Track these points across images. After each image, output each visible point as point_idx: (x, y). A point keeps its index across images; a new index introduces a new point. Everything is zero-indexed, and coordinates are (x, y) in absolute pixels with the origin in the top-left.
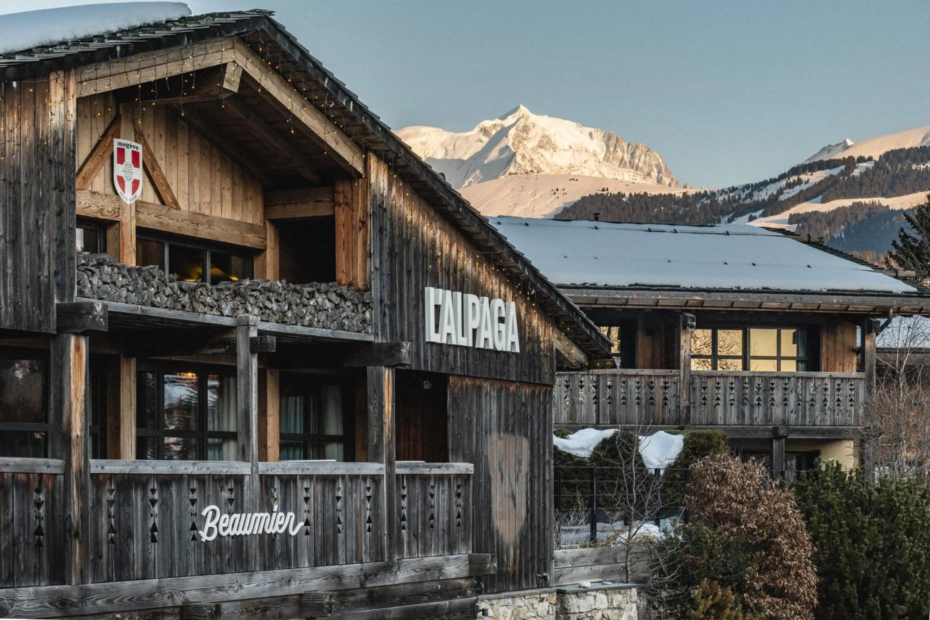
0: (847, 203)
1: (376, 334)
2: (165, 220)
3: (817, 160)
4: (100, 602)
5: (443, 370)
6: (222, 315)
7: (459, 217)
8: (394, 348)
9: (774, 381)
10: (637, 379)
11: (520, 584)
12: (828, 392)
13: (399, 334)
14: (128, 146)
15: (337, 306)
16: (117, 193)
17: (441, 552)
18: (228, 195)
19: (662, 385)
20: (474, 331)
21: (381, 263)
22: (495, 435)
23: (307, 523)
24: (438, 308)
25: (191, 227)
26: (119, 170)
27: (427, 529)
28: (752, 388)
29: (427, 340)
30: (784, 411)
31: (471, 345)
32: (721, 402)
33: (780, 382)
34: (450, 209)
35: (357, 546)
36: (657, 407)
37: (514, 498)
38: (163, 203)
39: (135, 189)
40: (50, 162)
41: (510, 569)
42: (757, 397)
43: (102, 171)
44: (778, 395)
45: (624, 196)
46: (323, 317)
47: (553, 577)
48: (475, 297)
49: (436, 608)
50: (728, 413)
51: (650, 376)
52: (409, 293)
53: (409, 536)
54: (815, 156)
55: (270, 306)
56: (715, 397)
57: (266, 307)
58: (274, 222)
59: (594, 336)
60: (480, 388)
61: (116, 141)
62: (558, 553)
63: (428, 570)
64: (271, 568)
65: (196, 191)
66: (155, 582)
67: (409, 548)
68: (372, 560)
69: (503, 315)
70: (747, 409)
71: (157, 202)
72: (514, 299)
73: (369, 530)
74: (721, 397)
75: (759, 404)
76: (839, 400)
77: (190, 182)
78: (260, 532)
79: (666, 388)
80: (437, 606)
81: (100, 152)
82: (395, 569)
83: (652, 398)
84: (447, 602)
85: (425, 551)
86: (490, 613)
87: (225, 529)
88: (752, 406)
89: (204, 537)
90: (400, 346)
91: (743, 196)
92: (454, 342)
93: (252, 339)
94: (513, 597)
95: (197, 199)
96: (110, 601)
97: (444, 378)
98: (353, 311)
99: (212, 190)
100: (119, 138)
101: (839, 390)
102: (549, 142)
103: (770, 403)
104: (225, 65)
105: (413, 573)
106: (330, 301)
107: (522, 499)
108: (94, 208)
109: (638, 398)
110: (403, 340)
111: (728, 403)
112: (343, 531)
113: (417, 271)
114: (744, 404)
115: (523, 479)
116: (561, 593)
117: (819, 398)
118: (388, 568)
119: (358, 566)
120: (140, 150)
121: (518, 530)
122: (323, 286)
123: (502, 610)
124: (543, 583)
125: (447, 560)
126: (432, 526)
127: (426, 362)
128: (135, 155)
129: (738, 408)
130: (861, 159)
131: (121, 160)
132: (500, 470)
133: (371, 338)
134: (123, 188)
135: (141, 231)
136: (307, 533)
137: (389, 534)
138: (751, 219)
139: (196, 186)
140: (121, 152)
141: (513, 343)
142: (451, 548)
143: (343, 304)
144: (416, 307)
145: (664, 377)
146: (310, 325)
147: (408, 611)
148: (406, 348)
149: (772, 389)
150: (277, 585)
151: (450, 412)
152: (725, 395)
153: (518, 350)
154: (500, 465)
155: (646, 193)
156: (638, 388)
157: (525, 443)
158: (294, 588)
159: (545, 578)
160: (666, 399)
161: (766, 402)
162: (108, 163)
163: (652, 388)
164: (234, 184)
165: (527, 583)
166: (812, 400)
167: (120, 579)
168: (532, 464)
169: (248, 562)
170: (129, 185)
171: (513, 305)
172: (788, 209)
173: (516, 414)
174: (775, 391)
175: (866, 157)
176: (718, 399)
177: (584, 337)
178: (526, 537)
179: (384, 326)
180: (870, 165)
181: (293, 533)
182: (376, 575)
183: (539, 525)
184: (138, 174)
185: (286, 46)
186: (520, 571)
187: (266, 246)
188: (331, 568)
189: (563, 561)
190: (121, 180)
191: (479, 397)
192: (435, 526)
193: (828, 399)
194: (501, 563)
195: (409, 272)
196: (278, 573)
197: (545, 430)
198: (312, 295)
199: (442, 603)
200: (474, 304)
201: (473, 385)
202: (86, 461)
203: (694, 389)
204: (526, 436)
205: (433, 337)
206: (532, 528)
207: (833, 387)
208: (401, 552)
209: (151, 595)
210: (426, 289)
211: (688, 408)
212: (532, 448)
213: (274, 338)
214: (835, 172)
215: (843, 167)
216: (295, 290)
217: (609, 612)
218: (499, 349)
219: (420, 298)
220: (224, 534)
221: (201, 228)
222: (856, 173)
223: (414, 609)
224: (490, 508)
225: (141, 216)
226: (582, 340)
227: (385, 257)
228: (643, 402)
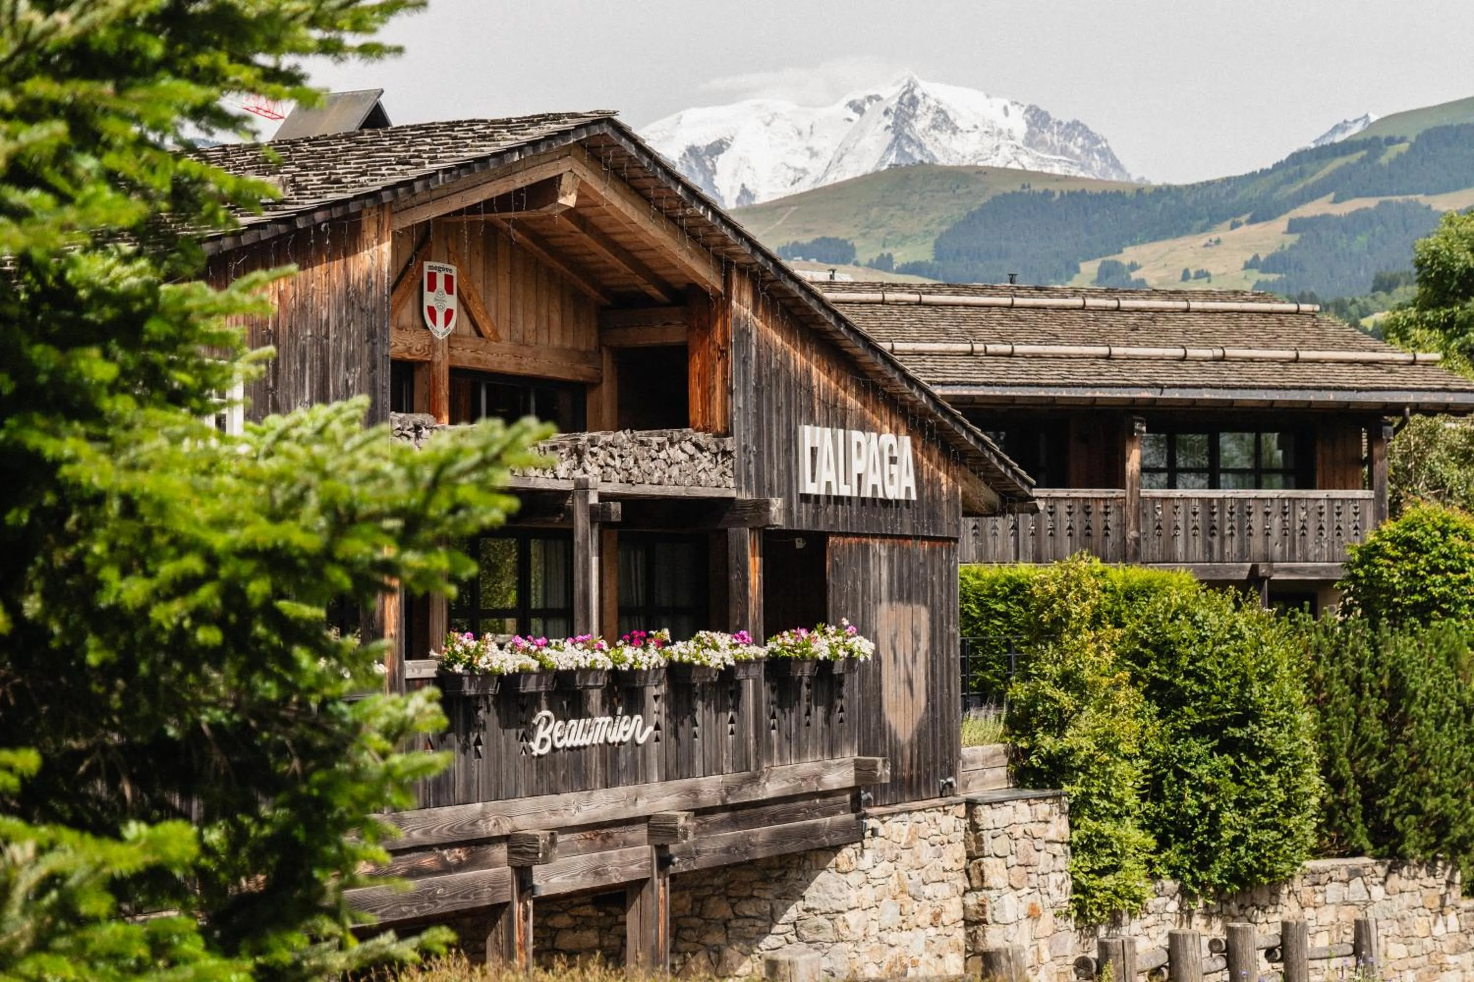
0: (1371, 203)
1: (739, 489)
2: (482, 355)
3: (1327, 142)
4: (414, 833)
5: (822, 527)
6: (556, 477)
7: (840, 337)
8: (762, 506)
9: (1251, 503)
10: (1069, 503)
11: (919, 793)
12: (1324, 518)
13: (767, 486)
14: (440, 269)
15: (692, 458)
16: (425, 327)
17: (819, 757)
18: (556, 318)
19: (1102, 509)
20: (859, 476)
21: (745, 400)
22: (885, 605)
23: (657, 727)
24: (814, 450)
25: (514, 361)
26: (429, 299)
27: (803, 728)
28: (1222, 512)
29: (801, 491)
30: (1266, 543)
31: (855, 494)
32: (1181, 533)
33: (1260, 504)
34: (828, 328)
35: (717, 754)
36: (1094, 540)
37: (910, 683)
38: (480, 334)
39: (447, 321)
40: (362, 310)
41: (905, 774)
42: (1229, 525)
43: (410, 303)
44: (1257, 521)
45: (1053, 194)
46: (675, 471)
47: (960, 782)
48: (860, 433)
49: (814, 827)
50: (1191, 548)
51: (1086, 499)
52: (778, 434)
53: (780, 738)
54: (1324, 137)
55: (612, 463)
56: (1173, 526)
57: (607, 465)
58: (611, 349)
59: (1009, 474)
60: (867, 546)
61: (426, 264)
62: (965, 752)
63: (804, 779)
64: (616, 784)
65: (520, 318)
66: (479, 806)
67: (780, 752)
68: (735, 771)
69: (895, 454)
70: (1216, 540)
71: (474, 333)
72: (909, 433)
73: (732, 733)
74: (1181, 525)
75: (1232, 535)
76: (1339, 528)
77: (512, 307)
78: (602, 741)
79: (1107, 514)
80: (814, 825)
81: (408, 279)
82: (763, 781)
83: (1088, 528)
84: (828, 819)
85: (800, 755)
86: (881, 832)
87: (559, 739)
88: (1223, 539)
89: (537, 751)
90: (768, 503)
91: (1223, 195)
92: (834, 493)
93: (592, 507)
94: (910, 812)
95: (520, 326)
96: (426, 833)
97: (823, 537)
98: (711, 461)
99: (537, 313)
100: (429, 260)
101: (1339, 514)
102: (946, 120)
103: (1246, 532)
104: (561, 176)
105: (785, 785)
106: (683, 451)
107: (920, 684)
108: (401, 347)
109: (1070, 528)
110: (772, 496)
111: (1190, 533)
112: (700, 736)
113: (789, 405)
114: (1213, 535)
115: (921, 658)
116: (971, 804)
117: (1312, 526)
118: (754, 780)
119: (720, 778)
120: (454, 274)
121: (916, 723)
122: (677, 435)
123: (895, 826)
124: (947, 790)
125: (828, 767)
126: (808, 724)
127: (799, 519)
128: (449, 280)
129: (1204, 539)
130: (1390, 141)
131: (432, 287)
132: (894, 649)
133: (733, 494)
134: (434, 322)
135: (454, 372)
136: (657, 740)
137: (756, 737)
138: (1235, 226)
139: (519, 311)
140: (432, 277)
141: (908, 489)
142: (833, 750)
143: (699, 455)
144: (788, 451)
145: (1105, 499)
146: (660, 484)
147: (778, 833)
148: (777, 505)
149: (1249, 514)
150: (621, 805)
151: (830, 579)
152: (1186, 522)
153: (914, 497)
154: (893, 642)
155: (1083, 191)
156: (1070, 514)
157: (924, 614)
158: (642, 808)
159: (950, 784)
160: (1107, 528)
161: (1241, 530)
162: (416, 293)
163: (1088, 514)
164: (562, 303)
165: (928, 792)
166: (1303, 528)
167: (438, 804)
168: (932, 639)
169: (586, 776)
170: (440, 317)
171: (907, 440)
172: (1286, 212)
173: (913, 578)
174: (1252, 517)
175: (1398, 136)
176: (1177, 528)
177: (997, 475)
178: (926, 733)
179: (748, 476)
180: (1404, 147)
181: (640, 741)
182: (740, 788)
183: (942, 716)
184: (452, 302)
185: (632, 151)
186: (919, 777)
187: (601, 379)
188: (687, 782)
189: (973, 762)
190: (432, 312)
191: (866, 560)
192: (812, 724)
193: (1325, 526)
194: (894, 768)
195: (779, 410)
196: (621, 791)
197: (948, 595)
198: (661, 447)
199: (821, 821)
200: (859, 445)
201: (858, 544)
202: (401, 665)
203: (1145, 515)
204: (925, 603)
205: (811, 489)
206: (934, 721)
207: (1331, 511)
208: (770, 759)
209: (474, 823)
210: (800, 428)
211: (1137, 541)
212: (932, 621)
213: (619, 505)
214: (1354, 158)
215: (1364, 153)
216: (642, 443)
217: (1033, 826)
218: (890, 497)
219: (791, 441)
220: (559, 745)
221: (525, 361)
222: (1384, 160)
223: (786, 829)
224: (880, 698)
225: (455, 352)
226: (995, 479)
227: (751, 393)
228: (1077, 533)
